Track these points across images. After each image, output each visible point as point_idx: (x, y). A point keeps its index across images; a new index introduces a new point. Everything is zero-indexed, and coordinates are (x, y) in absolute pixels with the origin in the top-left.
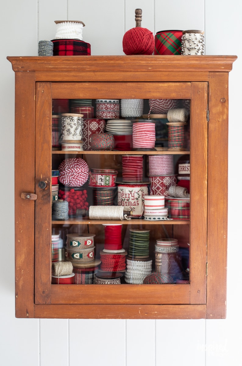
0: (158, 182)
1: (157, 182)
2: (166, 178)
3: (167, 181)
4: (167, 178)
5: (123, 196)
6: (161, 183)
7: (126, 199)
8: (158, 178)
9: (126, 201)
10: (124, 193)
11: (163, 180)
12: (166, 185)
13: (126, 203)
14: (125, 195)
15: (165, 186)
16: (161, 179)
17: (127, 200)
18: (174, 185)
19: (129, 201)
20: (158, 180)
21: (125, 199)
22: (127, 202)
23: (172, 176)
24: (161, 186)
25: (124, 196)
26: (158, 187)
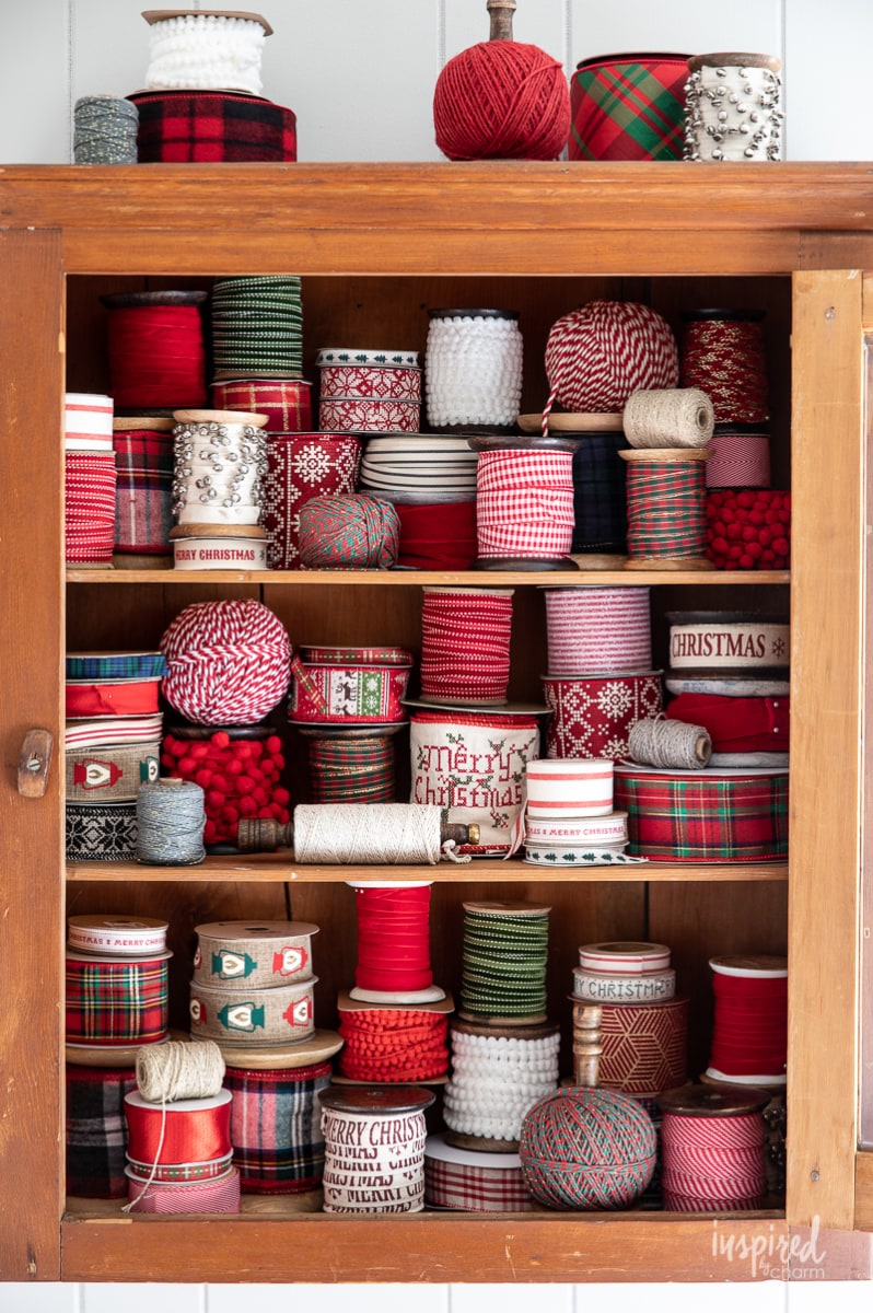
0: (575, 701)
1: (571, 705)
2: (609, 685)
3: (615, 700)
4: (615, 688)
5: (461, 766)
6: (589, 710)
7: (474, 779)
8: (576, 688)
9: (473, 785)
10: (468, 753)
11: (598, 697)
12: (609, 715)
13: (474, 793)
14: (470, 761)
15: (604, 719)
16: (589, 692)
17: (481, 782)
18: (645, 715)
19: (488, 787)
20: (577, 694)
21: (469, 779)
22: (480, 790)
23: (640, 678)
24: (590, 721)
25: (469, 765)
26: (577, 723)
